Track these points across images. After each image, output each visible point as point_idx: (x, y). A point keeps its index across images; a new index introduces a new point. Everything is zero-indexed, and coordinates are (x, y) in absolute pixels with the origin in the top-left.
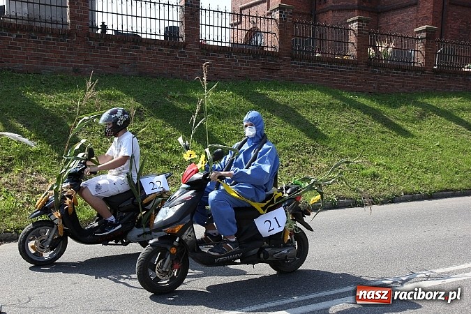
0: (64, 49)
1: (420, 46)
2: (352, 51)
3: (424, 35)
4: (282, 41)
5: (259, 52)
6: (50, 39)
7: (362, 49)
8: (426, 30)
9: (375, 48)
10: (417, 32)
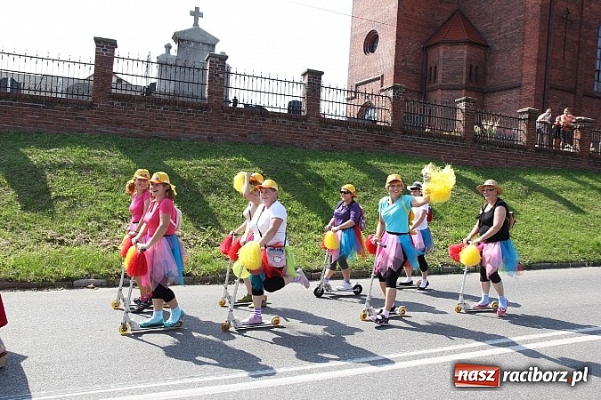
0: (201, 120)
1: (523, 126)
2: (460, 128)
3: (527, 116)
4: (394, 116)
5: (372, 126)
6: (190, 112)
7: (469, 127)
8: (529, 112)
9: (480, 125)
10: (520, 113)
